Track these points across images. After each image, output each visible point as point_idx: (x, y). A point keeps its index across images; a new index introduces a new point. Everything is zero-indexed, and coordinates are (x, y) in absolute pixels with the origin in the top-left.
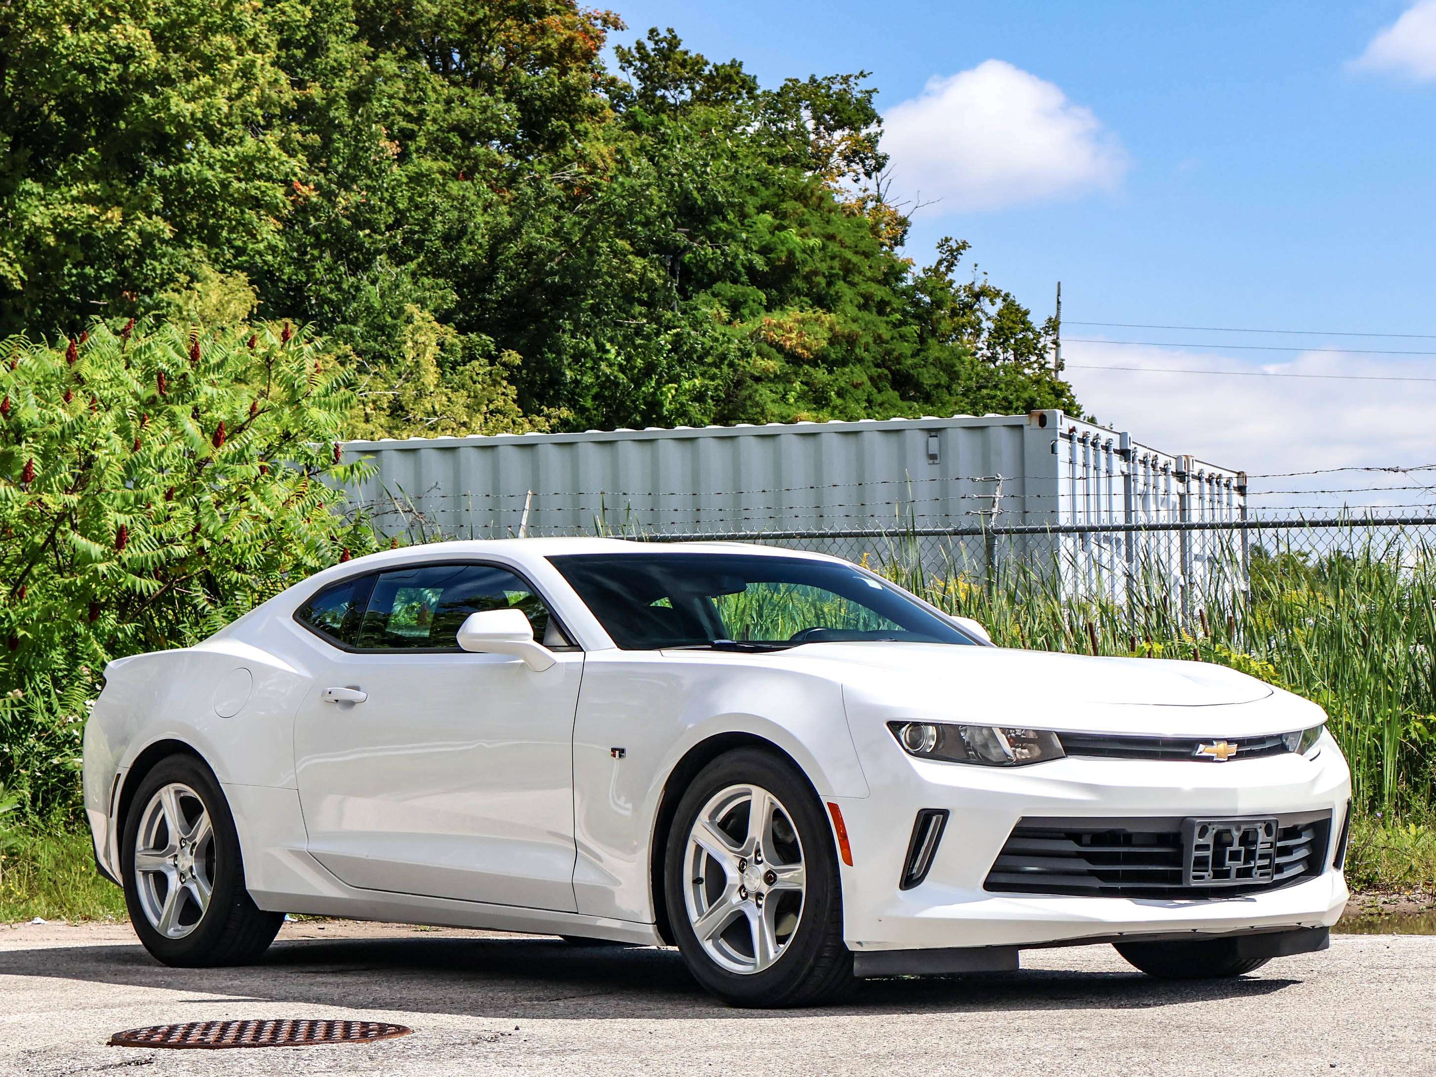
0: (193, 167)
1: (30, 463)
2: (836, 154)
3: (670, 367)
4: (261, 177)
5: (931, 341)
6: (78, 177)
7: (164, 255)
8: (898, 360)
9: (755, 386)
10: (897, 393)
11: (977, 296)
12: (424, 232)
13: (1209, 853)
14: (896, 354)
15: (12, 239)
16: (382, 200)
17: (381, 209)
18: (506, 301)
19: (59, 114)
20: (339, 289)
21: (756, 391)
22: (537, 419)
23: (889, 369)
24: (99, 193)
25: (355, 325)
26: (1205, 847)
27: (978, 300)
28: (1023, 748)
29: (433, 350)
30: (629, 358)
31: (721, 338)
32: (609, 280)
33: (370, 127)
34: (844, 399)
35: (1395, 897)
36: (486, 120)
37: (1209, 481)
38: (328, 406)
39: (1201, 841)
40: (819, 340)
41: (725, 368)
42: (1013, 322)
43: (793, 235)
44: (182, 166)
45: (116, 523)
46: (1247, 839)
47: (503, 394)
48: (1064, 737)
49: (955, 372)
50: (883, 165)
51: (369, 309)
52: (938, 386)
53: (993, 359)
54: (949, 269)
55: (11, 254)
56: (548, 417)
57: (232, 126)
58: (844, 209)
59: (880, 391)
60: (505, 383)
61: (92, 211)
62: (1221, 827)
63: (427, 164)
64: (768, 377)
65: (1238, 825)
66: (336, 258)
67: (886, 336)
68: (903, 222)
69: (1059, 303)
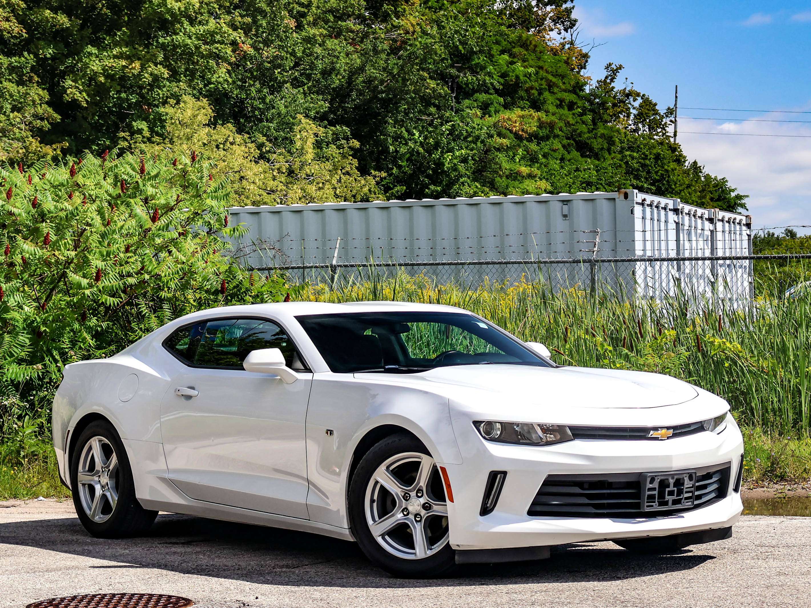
0: (180, 38)
1: (48, 234)
2: (548, 19)
3: (449, 143)
4: (219, 42)
5: (600, 124)
6: (117, 44)
7: (164, 86)
8: (580, 135)
9: (496, 153)
10: (579, 153)
11: (628, 95)
12: (312, 69)
13: (656, 493)
14: (578, 131)
15: (81, 79)
16: (287, 52)
17: (287, 58)
18: (357, 107)
19: (107, 8)
20: (264, 102)
21: (497, 156)
22: (369, 178)
23: (574, 140)
24: (128, 53)
25: (271, 122)
26: (654, 489)
27: (628, 98)
28: (551, 434)
29: (311, 140)
30: (426, 138)
31: (476, 126)
32: (414, 95)
33: (281, 13)
34: (547, 159)
35: (796, 486)
36: (347, 7)
37: (728, 222)
38: (217, 198)
39: (651, 486)
40: (533, 127)
41: (479, 144)
42: (648, 110)
43: (519, 67)
44: (174, 37)
45: (96, 267)
46: (679, 483)
47: (350, 164)
48: (572, 428)
49: (613, 141)
50: (574, 25)
51: (279, 114)
52: (602, 149)
53: (636, 130)
54: (612, 80)
55: (81, 87)
56: (375, 177)
57: (202, 14)
58: (552, 50)
59: (569, 153)
60: (351, 158)
61: (124, 64)
62: (663, 478)
63: (313, 31)
64: (503, 148)
65: (672, 476)
66: (263, 84)
67: (572, 121)
68: (586, 56)
69: (676, 97)
